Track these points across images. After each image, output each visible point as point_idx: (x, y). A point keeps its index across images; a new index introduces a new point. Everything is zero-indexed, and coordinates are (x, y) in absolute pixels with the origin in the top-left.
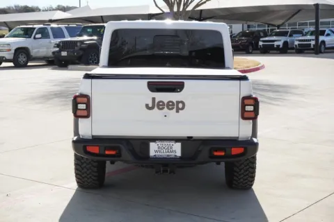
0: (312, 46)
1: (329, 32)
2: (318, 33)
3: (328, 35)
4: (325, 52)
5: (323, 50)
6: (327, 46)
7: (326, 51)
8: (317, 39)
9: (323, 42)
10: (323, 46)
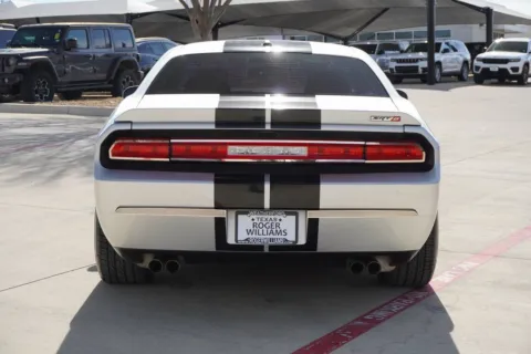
0: (420, 71)
1: (447, 47)
2: (432, 48)
3: (446, 51)
4: (440, 82)
5: (437, 76)
6: (445, 70)
7: (443, 79)
8: (431, 59)
9: (439, 63)
10: (438, 71)
